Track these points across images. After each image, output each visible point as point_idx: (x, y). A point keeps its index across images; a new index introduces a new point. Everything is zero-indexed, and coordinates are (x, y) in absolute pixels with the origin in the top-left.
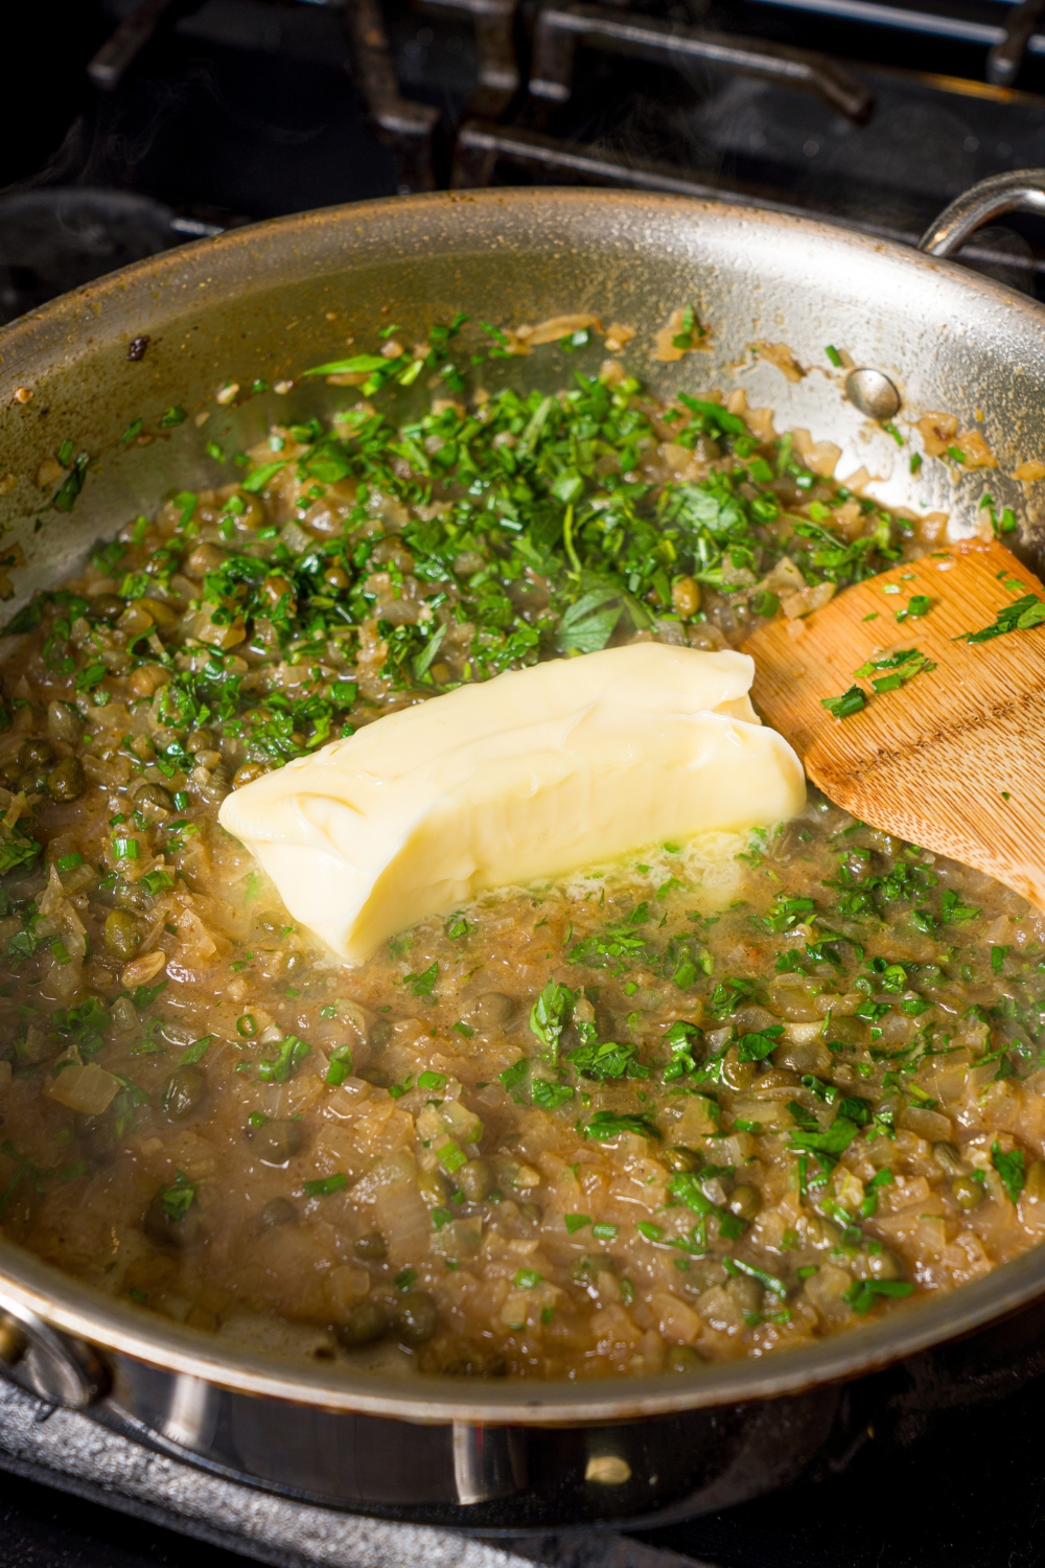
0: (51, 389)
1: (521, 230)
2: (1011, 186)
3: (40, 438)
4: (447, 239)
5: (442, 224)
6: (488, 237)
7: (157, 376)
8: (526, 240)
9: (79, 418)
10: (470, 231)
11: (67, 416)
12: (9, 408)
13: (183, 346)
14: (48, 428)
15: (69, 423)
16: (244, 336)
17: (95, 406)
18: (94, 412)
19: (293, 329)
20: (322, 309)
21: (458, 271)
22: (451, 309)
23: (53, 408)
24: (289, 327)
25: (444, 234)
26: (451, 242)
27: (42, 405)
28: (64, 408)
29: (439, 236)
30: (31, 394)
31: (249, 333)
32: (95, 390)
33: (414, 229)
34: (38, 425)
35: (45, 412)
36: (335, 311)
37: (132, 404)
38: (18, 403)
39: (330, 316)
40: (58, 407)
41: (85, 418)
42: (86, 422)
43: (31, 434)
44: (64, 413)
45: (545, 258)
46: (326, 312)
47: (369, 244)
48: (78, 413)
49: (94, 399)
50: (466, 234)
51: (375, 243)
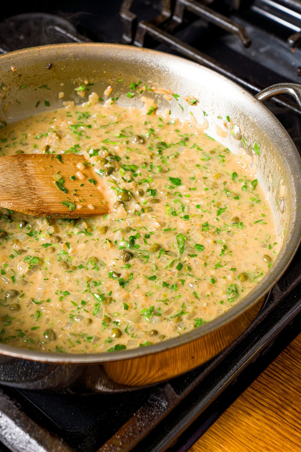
0: (23, 70)
1: (158, 63)
2: (287, 86)
3: (18, 82)
4: (138, 60)
5: (138, 56)
6: (149, 62)
7: (54, 75)
8: (158, 66)
9: (30, 80)
10: (145, 59)
11: (27, 78)
12: (9, 71)
13: (63, 69)
14: (21, 80)
15: (27, 80)
16: (80, 71)
17: (36, 78)
18: (35, 79)
19: (94, 73)
20: (103, 70)
21: (140, 69)
22: (137, 79)
23: (23, 75)
24: (93, 72)
25: (138, 59)
26: (139, 61)
27: (19, 73)
28: (26, 76)
29: (136, 58)
30: (16, 70)
31: (82, 70)
32: (36, 73)
33: (130, 55)
34: (18, 78)
35: (20, 75)
36: (106, 71)
37: (47, 80)
38: (12, 71)
39: (105, 72)
40: (24, 75)
41: (32, 80)
42: (32, 81)
43: (15, 80)
44: (26, 77)
45: (162, 72)
46: (104, 71)
47: (118, 56)
48: (30, 78)
49: (35, 76)
50: (143, 60)
51: (119, 56)
